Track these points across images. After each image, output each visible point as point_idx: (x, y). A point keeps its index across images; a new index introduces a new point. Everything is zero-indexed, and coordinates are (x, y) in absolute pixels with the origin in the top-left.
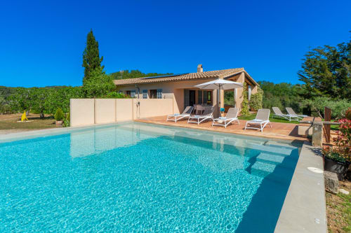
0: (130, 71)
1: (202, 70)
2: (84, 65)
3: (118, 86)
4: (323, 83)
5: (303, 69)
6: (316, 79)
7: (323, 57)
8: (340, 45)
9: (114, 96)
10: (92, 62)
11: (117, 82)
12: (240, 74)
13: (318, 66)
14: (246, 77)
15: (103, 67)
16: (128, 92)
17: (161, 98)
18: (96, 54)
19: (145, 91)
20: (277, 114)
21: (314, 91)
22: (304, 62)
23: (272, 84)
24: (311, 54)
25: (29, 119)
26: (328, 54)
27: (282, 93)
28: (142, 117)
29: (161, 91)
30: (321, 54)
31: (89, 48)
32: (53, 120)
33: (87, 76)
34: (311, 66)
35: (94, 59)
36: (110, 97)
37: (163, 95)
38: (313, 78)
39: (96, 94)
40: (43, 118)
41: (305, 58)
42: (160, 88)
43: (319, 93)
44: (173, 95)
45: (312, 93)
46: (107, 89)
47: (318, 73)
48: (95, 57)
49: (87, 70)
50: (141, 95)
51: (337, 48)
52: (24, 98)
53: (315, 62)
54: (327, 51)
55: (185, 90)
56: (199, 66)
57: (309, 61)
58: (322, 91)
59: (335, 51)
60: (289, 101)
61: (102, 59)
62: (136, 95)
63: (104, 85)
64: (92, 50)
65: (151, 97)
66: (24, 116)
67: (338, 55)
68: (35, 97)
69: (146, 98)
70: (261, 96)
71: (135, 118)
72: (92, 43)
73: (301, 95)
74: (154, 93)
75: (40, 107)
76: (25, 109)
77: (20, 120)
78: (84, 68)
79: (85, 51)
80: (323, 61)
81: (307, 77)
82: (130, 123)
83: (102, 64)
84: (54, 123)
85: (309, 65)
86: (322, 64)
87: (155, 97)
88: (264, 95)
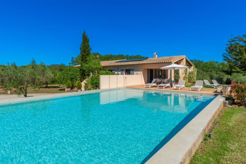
1: (156, 56)
3: (104, 67)
4: (241, 63)
5: (227, 52)
6: (236, 59)
7: (242, 43)
10: (86, 52)
11: (104, 63)
12: (183, 59)
13: (238, 50)
14: (187, 61)
16: (110, 70)
17: (133, 74)
18: (88, 46)
19: (122, 70)
20: (206, 84)
21: (235, 69)
22: (227, 46)
27: (210, 69)
29: (133, 70)
30: (240, 41)
31: (84, 43)
34: (232, 50)
37: (135, 72)
38: (234, 59)
41: (228, 43)
42: (133, 68)
43: (238, 70)
44: (141, 72)
45: (233, 70)
47: (238, 55)
48: (87, 48)
50: (120, 73)
53: (235, 47)
54: (245, 39)
55: (148, 69)
56: (155, 54)
57: (231, 46)
58: (240, 68)
60: (216, 76)
62: (116, 73)
64: (86, 44)
65: (126, 74)
69: (123, 74)
70: (196, 73)
72: (85, 40)
73: (224, 71)
74: (128, 71)
79: (82, 45)
80: (242, 47)
81: (230, 58)
85: (231, 50)
86: (241, 49)
87: (130, 74)
88: (197, 72)
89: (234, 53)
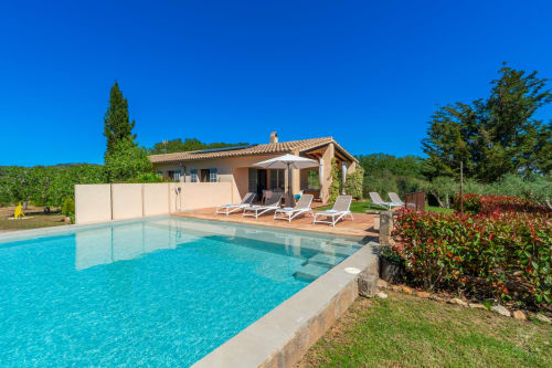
0: (183, 141)
1: (276, 140)
2: (107, 133)
3: (155, 164)
4: (455, 157)
5: (428, 137)
6: (446, 151)
7: (454, 119)
8: (476, 103)
9: (146, 180)
10: (118, 129)
11: (154, 158)
12: (327, 145)
13: (448, 132)
15: (135, 136)
16: (170, 172)
17: (215, 181)
18: (123, 118)
19: (194, 172)
20: (375, 202)
21: (443, 169)
22: (429, 126)
23: (393, 157)
24: (440, 114)
25: (27, 214)
26: (460, 116)
28: (184, 209)
29: (215, 171)
30: (452, 114)
31: (113, 109)
32: (62, 216)
33: (111, 149)
34: (438, 133)
35: (120, 125)
36: (140, 181)
37: (218, 176)
38: (441, 149)
39: (124, 176)
40: (48, 212)
41: (432, 120)
42: (214, 167)
43: (449, 170)
44: (232, 176)
46: (139, 168)
47: (447, 142)
48: (122, 121)
49: (111, 140)
50: (188, 178)
51: (473, 107)
52: (18, 183)
53: (443, 126)
54: (459, 111)
55: (251, 170)
56: (273, 135)
57: (436, 125)
58: (453, 168)
59: (469, 111)
61: (133, 125)
62: (182, 178)
63: (134, 163)
64: (117, 112)
65: (202, 181)
66: (18, 210)
67: (473, 117)
68: (36, 181)
69: (195, 181)
70: (361, 177)
71: (173, 211)
72: (118, 101)
74: (206, 175)
75: (43, 196)
76: (20, 199)
77: (13, 216)
78: (106, 138)
79: (108, 113)
80: (455, 125)
81: (434, 148)
82: (164, 217)
83: (133, 132)
84: (63, 221)
85: (436, 131)
86: (453, 129)
87: (208, 180)
88: (365, 175)
89: (442, 136)
